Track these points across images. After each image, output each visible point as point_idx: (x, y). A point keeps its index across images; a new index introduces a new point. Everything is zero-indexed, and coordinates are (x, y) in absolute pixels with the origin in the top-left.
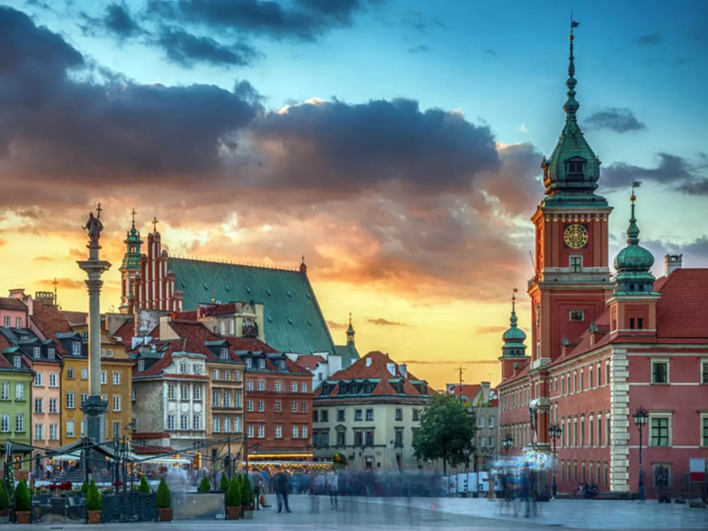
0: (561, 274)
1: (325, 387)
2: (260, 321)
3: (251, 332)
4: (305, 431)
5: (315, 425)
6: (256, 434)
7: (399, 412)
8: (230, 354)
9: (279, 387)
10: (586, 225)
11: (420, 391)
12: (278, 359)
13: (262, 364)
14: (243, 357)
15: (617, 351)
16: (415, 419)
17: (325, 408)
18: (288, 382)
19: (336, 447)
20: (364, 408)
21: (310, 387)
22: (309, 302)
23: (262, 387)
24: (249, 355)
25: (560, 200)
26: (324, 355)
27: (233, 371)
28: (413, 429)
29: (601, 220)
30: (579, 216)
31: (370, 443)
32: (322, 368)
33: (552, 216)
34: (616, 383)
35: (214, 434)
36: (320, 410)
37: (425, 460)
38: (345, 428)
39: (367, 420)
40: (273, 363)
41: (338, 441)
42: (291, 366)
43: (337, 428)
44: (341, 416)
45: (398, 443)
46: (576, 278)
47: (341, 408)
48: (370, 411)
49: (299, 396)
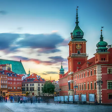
0: (75, 55)
1: (24, 80)
2: (11, 67)
3: (9, 69)
4: (20, 88)
5: (22, 87)
6: (10, 88)
7: (39, 84)
8: (4, 73)
9: (15, 80)
10: (81, 44)
11: (43, 80)
12: (15, 74)
13: (11, 75)
14: (7, 74)
15: (98, 66)
16: (42, 86)
17: (24, 84)
18: (17, 79)
19: (27, 91)
20: (32, 84)
21: (21, 80)
22: (22, 67)
23: (11, 79)
24: (9, 73)
25: (75, 40)
26: (24, 74)
27: (5, 76)
28: (42, 87)
29: (84, 44)
30: (80, 42)
31: (33, 90)
32: (24, 77)
33: (73, 43)
34: (98, 74)
35: (1, 88)
36: (23, 84)
37: (45, 93)
38: (28, 87)
39: (33, 86)
40: (13, 75)
41: (27, 90)
42: (17, 76)
43: (27, 87)
44: (27, 85)
45: (39, 90)
46: (79, 55)
47: (27, 84)
48: (33, 84)
49: (19, 81)
